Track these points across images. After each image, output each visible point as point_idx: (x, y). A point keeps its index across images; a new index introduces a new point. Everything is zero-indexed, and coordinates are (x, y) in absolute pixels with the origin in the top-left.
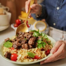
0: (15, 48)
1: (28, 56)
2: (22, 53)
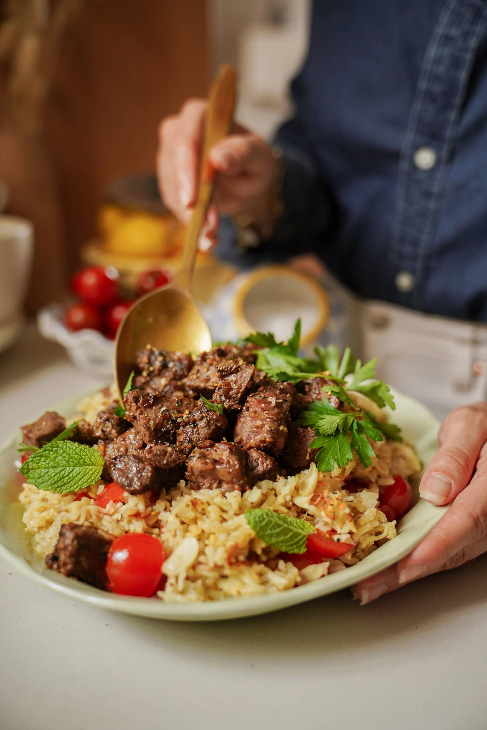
0: (136, 485)
2: (195, 521)
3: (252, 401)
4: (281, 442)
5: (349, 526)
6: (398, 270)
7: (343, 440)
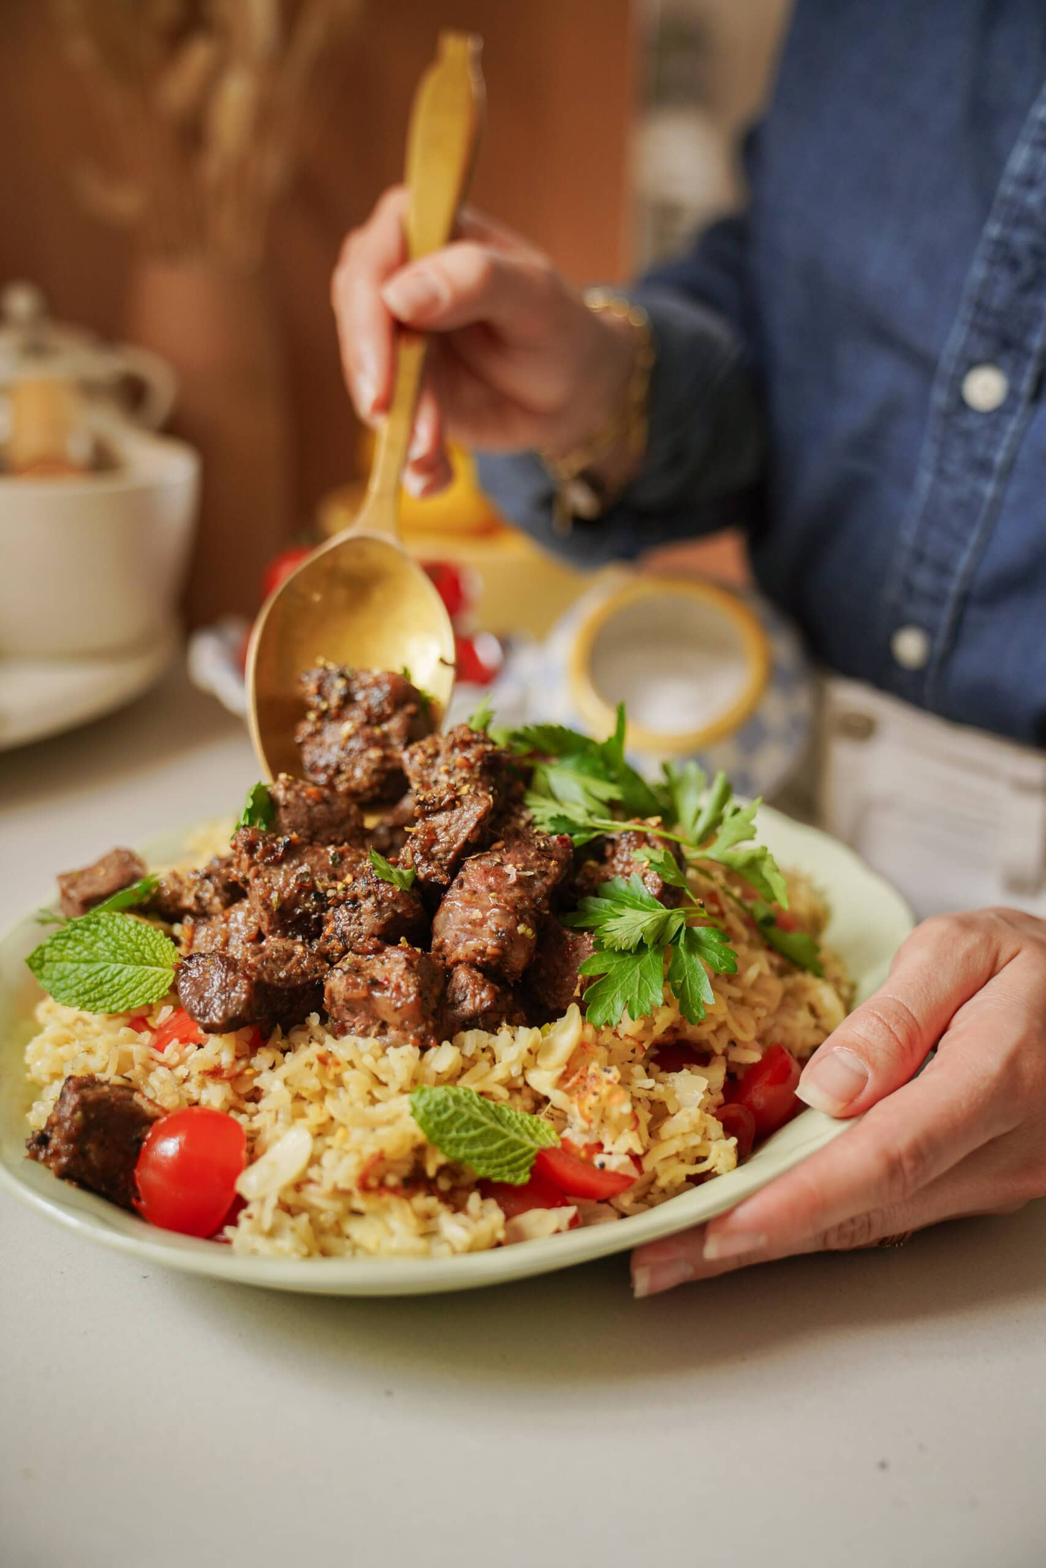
1: (420, 1150)
3: (472, 868)
4: (519, 958)
5: (631, 1141)
6: (900, 623)
7: (653, 963)
